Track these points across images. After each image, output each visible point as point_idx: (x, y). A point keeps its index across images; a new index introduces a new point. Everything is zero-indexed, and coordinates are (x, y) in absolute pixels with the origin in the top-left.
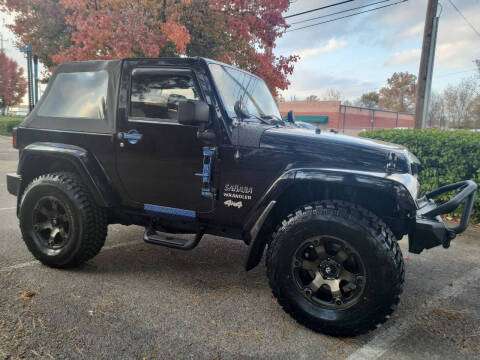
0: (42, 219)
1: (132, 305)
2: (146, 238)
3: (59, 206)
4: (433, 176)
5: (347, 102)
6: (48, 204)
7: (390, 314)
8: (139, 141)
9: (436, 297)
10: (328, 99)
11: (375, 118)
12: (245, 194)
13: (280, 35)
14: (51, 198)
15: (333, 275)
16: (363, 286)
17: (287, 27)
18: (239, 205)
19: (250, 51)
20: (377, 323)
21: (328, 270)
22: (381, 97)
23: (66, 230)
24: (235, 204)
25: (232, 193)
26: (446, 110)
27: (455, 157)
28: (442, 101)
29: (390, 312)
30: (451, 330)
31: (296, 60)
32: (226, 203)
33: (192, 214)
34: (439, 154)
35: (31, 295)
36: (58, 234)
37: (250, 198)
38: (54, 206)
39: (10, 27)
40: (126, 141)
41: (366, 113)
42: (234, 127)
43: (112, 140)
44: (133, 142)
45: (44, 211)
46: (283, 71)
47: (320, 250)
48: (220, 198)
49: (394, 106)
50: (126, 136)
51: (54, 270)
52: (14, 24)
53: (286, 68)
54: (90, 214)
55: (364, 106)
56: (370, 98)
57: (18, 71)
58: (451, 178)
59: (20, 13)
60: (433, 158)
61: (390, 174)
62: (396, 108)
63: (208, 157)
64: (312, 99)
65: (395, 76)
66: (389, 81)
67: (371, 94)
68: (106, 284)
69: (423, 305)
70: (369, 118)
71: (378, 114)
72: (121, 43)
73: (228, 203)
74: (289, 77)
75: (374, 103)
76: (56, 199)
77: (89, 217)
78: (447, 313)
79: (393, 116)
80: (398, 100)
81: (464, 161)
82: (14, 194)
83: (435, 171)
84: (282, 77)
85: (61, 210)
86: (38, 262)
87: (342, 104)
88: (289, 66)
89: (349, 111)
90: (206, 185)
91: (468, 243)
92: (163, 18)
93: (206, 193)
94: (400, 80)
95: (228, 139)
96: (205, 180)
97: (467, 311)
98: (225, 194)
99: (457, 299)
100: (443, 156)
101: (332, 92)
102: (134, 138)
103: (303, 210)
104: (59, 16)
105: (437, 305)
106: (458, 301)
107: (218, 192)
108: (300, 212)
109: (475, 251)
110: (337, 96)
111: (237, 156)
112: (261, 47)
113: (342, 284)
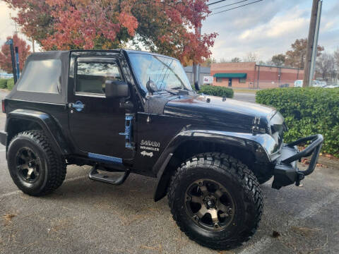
0: (22, 162)
1: (78, 225)
2: (90, 176)
3: (32, 154)
4: (308, 123)
5: (261, 62)
6: (25, 152)
7: (251, 236)
8: (83, 109)
9: (296, 218)
10: (247, 61)
11: (281, 74)
12: (154, 147)
13: (204, 18)
14: (27, 148)
15: (213, 206)
16: (232, 215)
17: (209, 12)
18: (151, 154)
19: (182, 31)
20: (243, 241)
21: (209, 203)
22: (286, 58)
23: (38, 170)
24: (148, 154)
25: (146, 146)
26: (335, 66)
27: (324, 111)
28: (333, 59)
29: (252, 234)
30: (301, 244)
31: (215, 37)
32: (142, 153)
33: (119, 160)
34: (312, 107)
35: (12, 217)
36: (33, 173)
37: (158, 150)
38: (29, 154)
39: (15, 19)
40: (74, 109)
41: (274, 70)
42: (146, 99)
43: (65, 108)
44: (79, 110)
45: (23, 157)
46: (206, 45)
47: (204, 189)
48: (138, 150)
49: (297, 64)
50: (74, 105)
51: (31, 197)
52: (17, 17)
53: (208, 42)
54: (52, 160)
55: (274, 65)
56: (278, 59)
57: (26, 47)
58: (321, 125)
59: (21, 9)
60: (308, 110)
61: (254, 135)
62: (297, 65)
63: (128, 121)
64: (235, 61)
65: (297, 42)
66: (293, 46)
67: (279, 55)
68: (64, 207)
69: (286, 225)
70: (277, 73)
71: (284, 71)
72: (88, 30)
73: (144, 153)
74: (211, 49)
75: (281, 62)
76: (30, 149)
77: (51, 162)
78: (301, 230)
79: (296, 72)
80: (300, 59)
81: (330, 113)
82: (4, 144)
83: (310, 120)
84: (206, 49)
85: (34, 157)
86: (21, 191)
87: (257, 64)
88: (211, 41)
89: (261, 69)
90: (128, 141)
91: (331, 173)
92: (119, 9)
93: (128, 145)
94: (301, 45)
95: (142, 108)
96: (127, 137)
97: (317, 229)
98: (141, 147)
99: (311, 219)
100: (315, 109)
101: (251, 55)
102: (80, 107)
103: (191, 161)
104: (48, 10)
105: (295, 224)
106: (312, 221)
107: (136, 145)
108: (189, 162)
109: (335, 180)
110: (254, 58)
111: (148, 120)
112: (190, 28)
113: (219, 213)
